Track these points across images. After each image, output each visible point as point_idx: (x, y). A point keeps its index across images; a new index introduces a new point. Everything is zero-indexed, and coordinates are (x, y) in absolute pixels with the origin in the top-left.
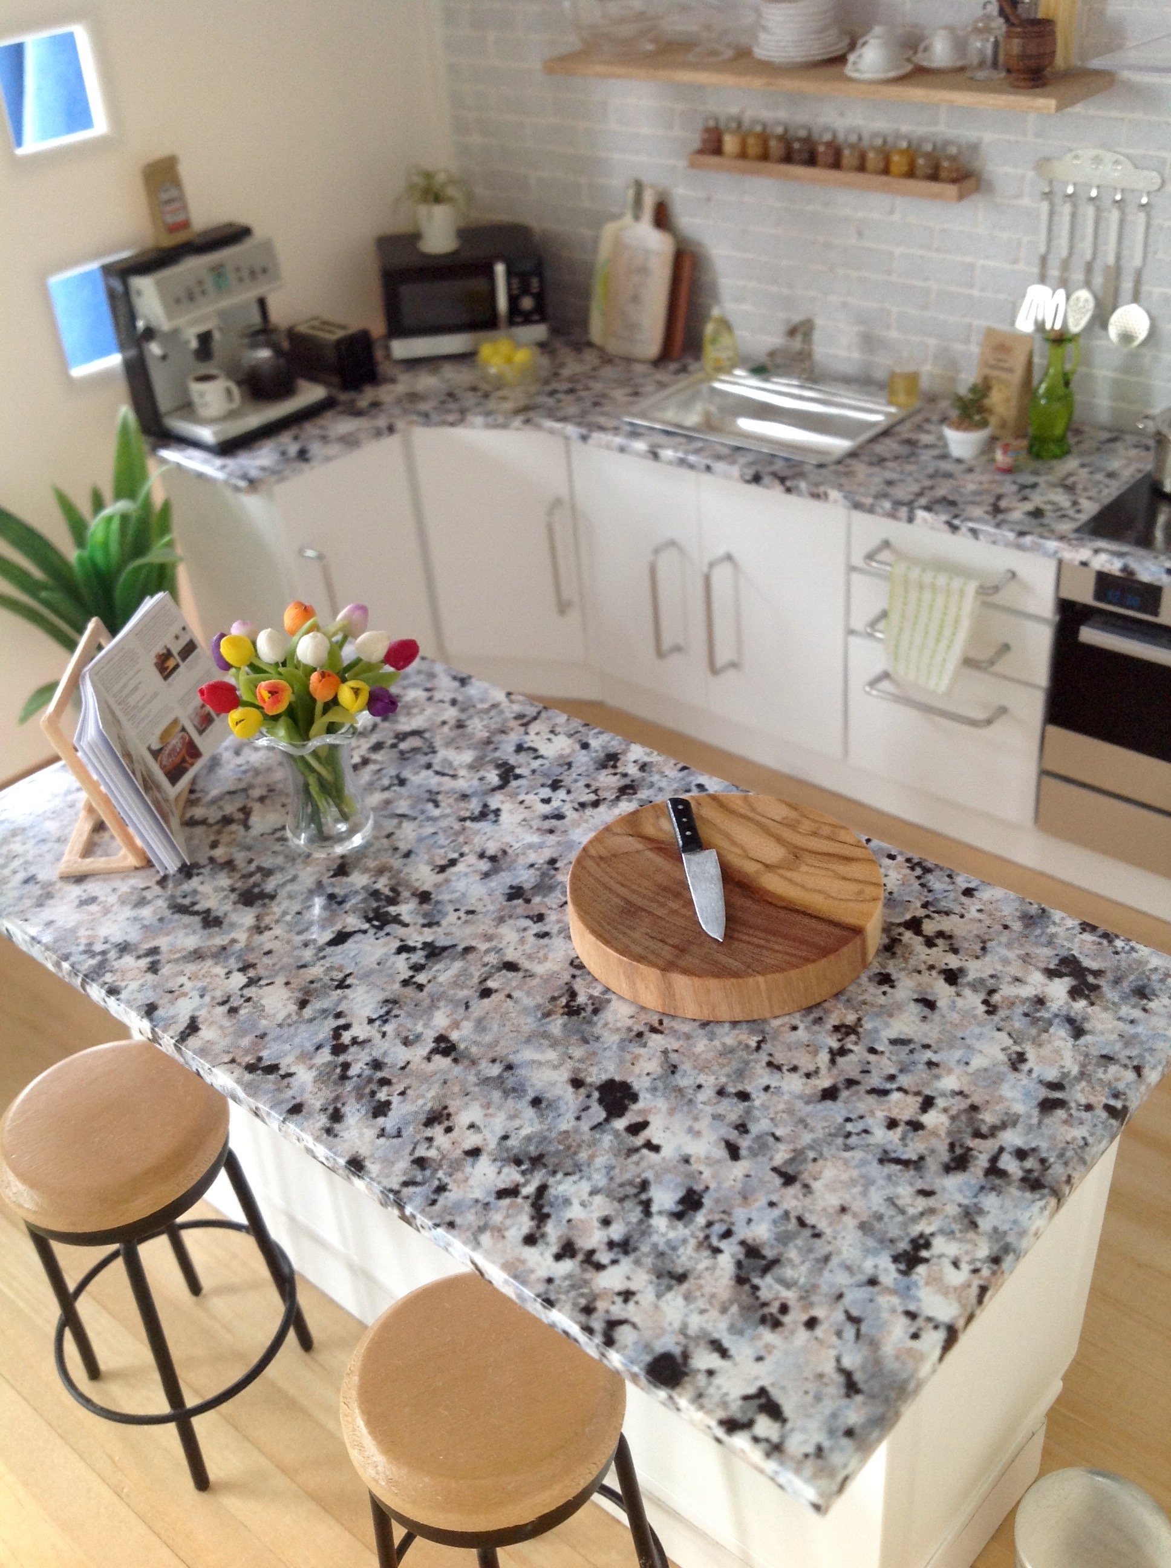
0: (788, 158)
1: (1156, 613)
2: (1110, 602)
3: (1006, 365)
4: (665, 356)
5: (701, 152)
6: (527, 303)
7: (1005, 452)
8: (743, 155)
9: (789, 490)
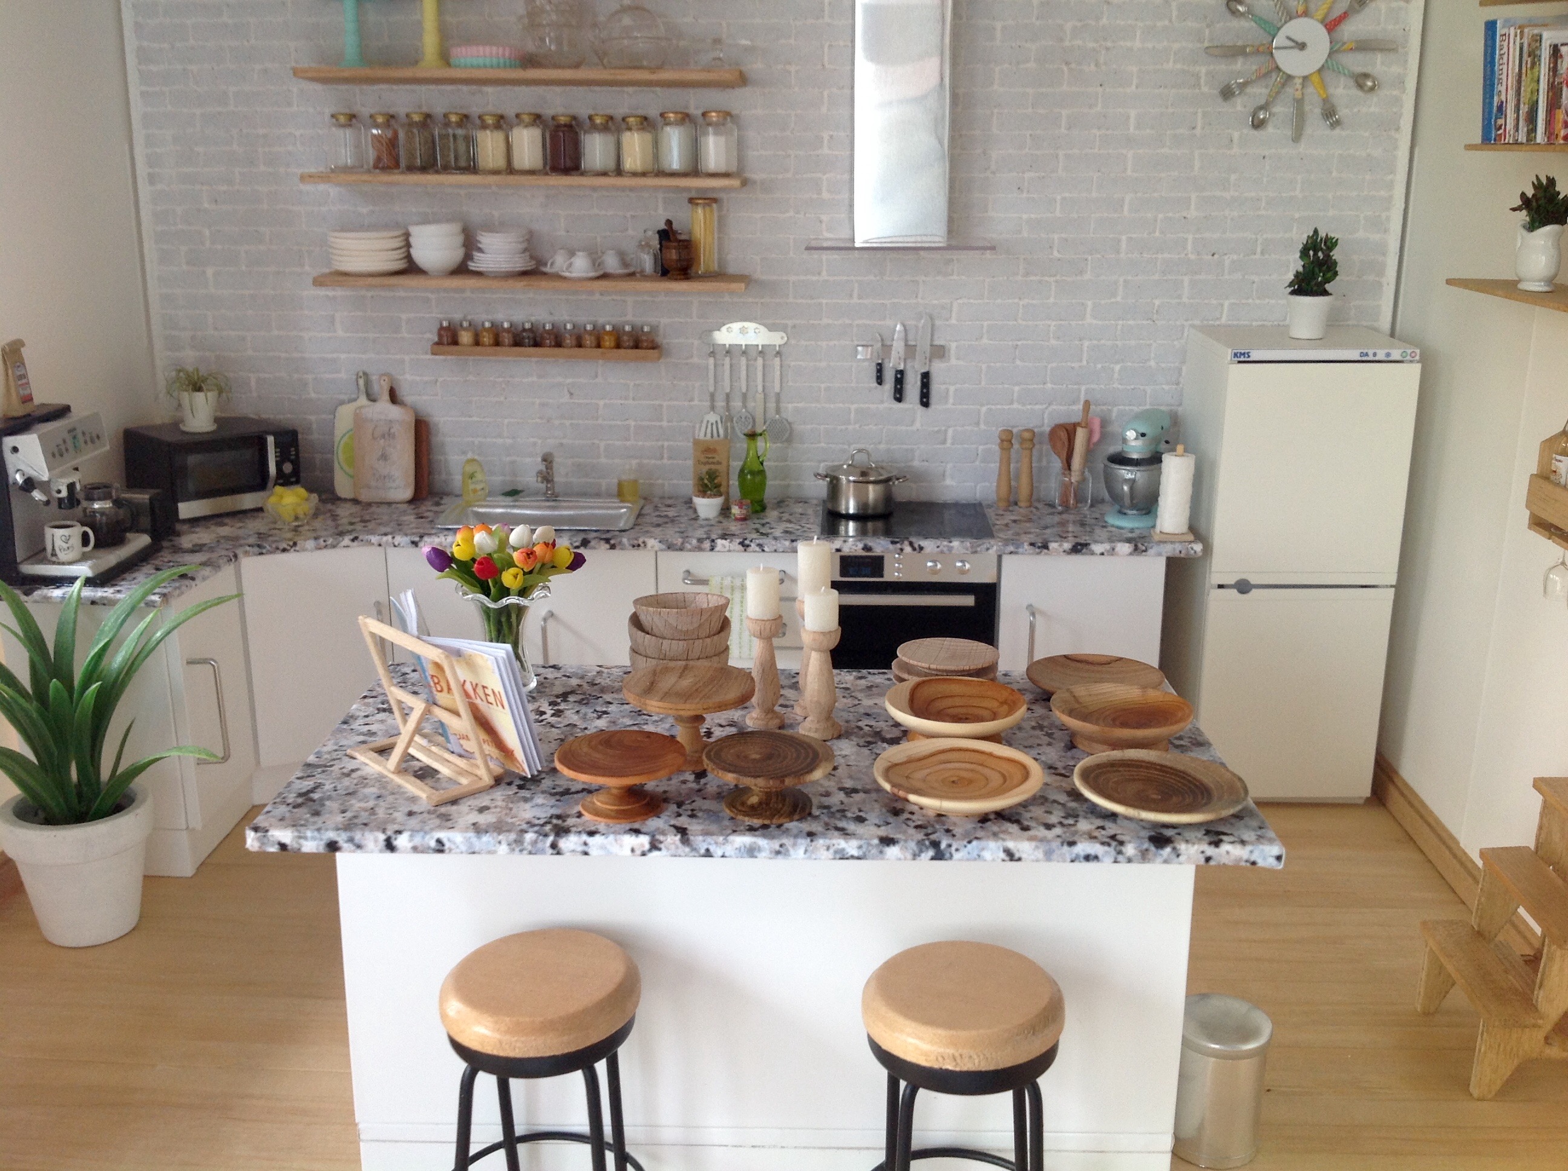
0: (517, 342)
1: (882, 576)
2: (852, 576)
3: (715, 460)
4: (416, 499)
5: (439, 343)
6: (288, 468)
7: (741, 507)
8: (477, 343)
9: (613, 547)
